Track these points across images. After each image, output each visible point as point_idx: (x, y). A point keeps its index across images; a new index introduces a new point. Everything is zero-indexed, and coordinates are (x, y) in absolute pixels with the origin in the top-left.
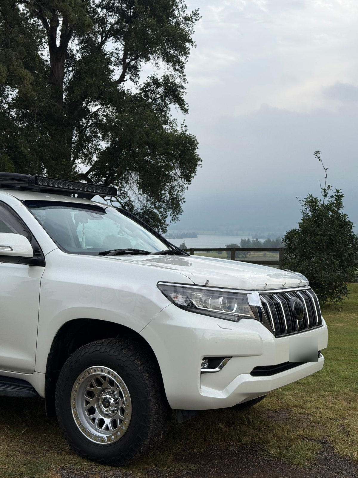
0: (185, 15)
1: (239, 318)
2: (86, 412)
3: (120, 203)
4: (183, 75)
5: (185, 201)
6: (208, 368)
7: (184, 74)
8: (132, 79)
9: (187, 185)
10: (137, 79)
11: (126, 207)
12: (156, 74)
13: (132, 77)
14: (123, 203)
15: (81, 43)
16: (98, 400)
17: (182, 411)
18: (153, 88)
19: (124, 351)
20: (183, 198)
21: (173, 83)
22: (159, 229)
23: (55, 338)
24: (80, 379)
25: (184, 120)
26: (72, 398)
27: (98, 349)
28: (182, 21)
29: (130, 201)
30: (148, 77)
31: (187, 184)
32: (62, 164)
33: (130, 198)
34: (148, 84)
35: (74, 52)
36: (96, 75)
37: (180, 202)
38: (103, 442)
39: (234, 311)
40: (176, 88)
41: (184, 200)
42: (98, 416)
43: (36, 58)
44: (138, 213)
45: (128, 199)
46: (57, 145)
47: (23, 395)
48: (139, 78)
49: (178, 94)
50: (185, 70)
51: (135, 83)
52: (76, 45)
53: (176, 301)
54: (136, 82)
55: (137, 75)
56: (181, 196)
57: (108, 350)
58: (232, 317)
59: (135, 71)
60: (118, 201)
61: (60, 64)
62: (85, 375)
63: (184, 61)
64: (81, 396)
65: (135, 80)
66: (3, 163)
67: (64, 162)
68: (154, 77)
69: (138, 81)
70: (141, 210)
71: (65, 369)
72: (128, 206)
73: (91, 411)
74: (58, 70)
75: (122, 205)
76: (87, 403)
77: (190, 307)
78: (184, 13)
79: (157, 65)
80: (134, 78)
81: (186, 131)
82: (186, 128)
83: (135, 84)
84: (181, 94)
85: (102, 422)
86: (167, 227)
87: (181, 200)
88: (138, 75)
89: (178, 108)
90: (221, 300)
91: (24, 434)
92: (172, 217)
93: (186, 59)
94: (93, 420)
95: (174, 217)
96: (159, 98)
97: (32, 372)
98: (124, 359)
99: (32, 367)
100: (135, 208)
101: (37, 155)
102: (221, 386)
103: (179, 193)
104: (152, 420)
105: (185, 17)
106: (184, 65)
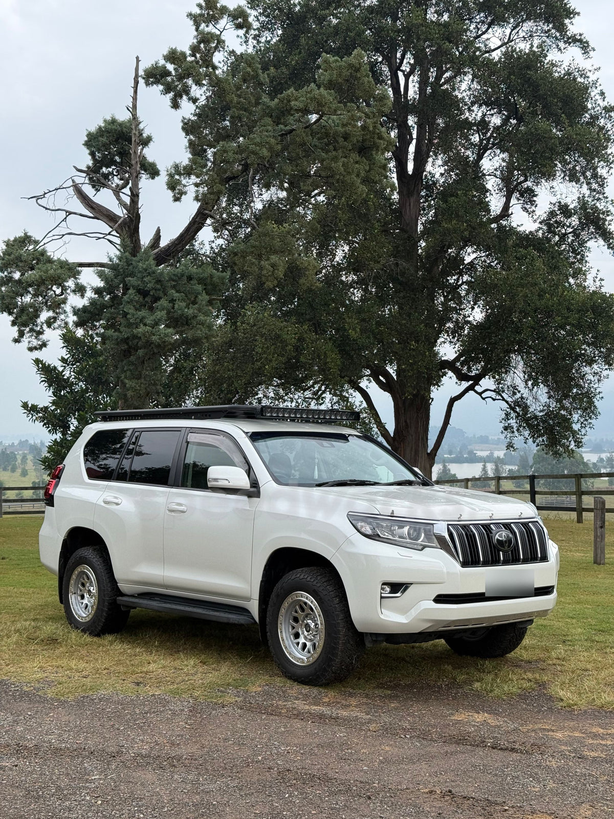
0: (605, 103)
1: (424, 547)
2: (292, 636)
3: (507, 402)
4: (604, 197)
5: (602, 398)
6: (390, 593)
7: (605, 195)
8: (526, 208)
9: (608, 372)
10: (533, 208)
11: (517, 408)
12: (563, 197)
13: (526, 206)
14: (512, 402)
15: (445, 163)
16: (302, 625)
17: (371, 634)
18: (560, 218)
19: (319, 578)
20: (599, 393)
21: (593, 208)
22: (570, 442)
23: (266, 566)
24: (286, 604)
25: (598, 271)
26: (279, 622)
27: (298, 576)
28: (601, 113)
29: (522, 398)
30: (551, 203)
31: (606, 369)
32: (410, 349)
33: (522, 394)
34: (552, 214)
35: (437, 176)
36: (457, 216)
37: (595, 400)
38: (304, 663)
39: (420, 540)
40: (599, 214)
41: (601, 395)
42: (302, 640)
43: (369, 201)
44: (536, 417)
45: (518, 395)
46: (404, 322)
47: (242, 622)
48: (536, 206)
49: (604, 224)
50: (606, 190)
51: (529, 214)
52: (439, 166)
53: (363, 530)
54: (531, 213)
55: (532, 203)
56: (596, 390)
57: (306, 577)
58: (416, 546)
59: (529, 196)
60: (503, 399)
61: (412, 200)
62: (289, 600)
63: (606, 176)
64: (287, 622)
65: (529, 210)
66: (325, 353)
67: (413, 345)
68: (560, 202)
69: (534, 211)
70: (541, 411)
71: (273, 596)
72: (519, 406)
73: (297, 636)
74: (410, 208)
75: (510, 405)
76: (293, 628)
77: (374, 537)
78: (604, 101)
79: (552, 190)
80: (529, 206)
81: (600, 287)
82: (602, 282)
83: (531, 216)
84: (607, 223)
85: (305, 646)
86: (582, 438)
87: (595, 395)
88: (535, 201)
89: (604, 246)
90: (406, 529)
91: (249, 662)
92: (582, 423)
93: (608, 172)
94: (298, 644)
95: (585, 422)
96: (570, 233)
97: (248, 599)
98: (319, 585)
99: (249, 595)
100: (531, 410)
101: (375, 338)
102: (403, 611)
103: (592, 385)
104: (340, 642)
105: (606, 107)
106: (605, 181)
